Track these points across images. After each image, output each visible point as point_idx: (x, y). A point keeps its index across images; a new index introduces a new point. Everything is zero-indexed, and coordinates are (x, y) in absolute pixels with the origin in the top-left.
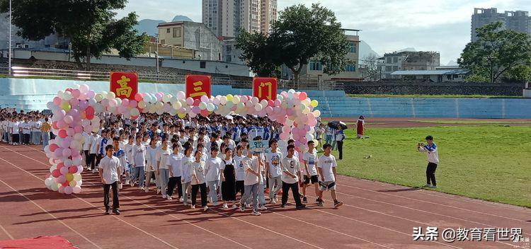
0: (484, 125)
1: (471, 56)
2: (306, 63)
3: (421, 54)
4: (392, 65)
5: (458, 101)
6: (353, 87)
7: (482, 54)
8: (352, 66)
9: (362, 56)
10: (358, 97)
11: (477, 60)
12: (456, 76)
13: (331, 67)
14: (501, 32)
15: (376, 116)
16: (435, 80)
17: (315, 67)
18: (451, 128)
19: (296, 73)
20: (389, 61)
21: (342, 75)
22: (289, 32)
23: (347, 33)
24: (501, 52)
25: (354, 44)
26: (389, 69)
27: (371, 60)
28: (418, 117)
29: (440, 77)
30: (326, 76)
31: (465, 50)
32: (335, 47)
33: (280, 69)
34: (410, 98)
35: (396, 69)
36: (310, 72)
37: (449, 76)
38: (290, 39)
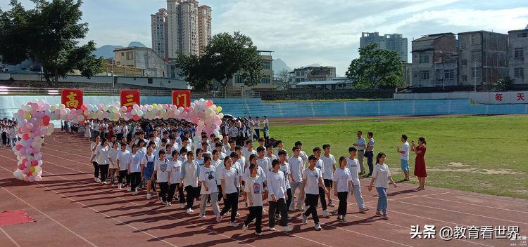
0: (362, 121)
1: (356, 69)
2: (231, 77)
3: (321, 68)
4: (300, 77)
5: (346, 103)
6: (268, 95)
7: (363, 67)
8: (267, 79)
9: (276, 71)
10: (271, 103)
11: (360, 72)
12: (345, 85)
13: (252, 80)
14: (377, 51)
15: (285, 117)
16: (330, 88)
17: (239, 81)
18: (338, 124)
19: (224, 85)
20: (298, 74)
21: (259, 86)
22: (217, 54)
23: (262, 54)
24: (377, 66)
25: (268, 62)
26: (298, 80)
27: (285, 74)
28: (317, 116)
29: (333, 85)
30: (246, 88)
31: (352, 65)
32: (252, 65)
33: (212, 82)
34: (311, 102)
35: (303, 80)
36: (235, 84)
37: (340, 85)
38: (218, 59)
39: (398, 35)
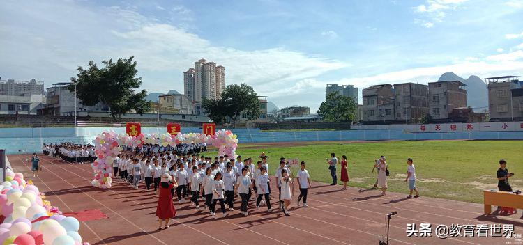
1: (324, 108)
2: (239, 115)
3: (300, 108)
4: (286, 114)
5: (318, 133)
6: (265, 127)
7: (329, 108)
8: (264, 115)
9: (269, 110)
10: (267, 132)
11: (327, 111)
12: (316, 119)
13: (253, 116)
14: (338, 97)
15: (276, 141)
16: (306, 122)
17: (244, 116)
18: (314, 146)
19: (234, 120)
20: (284, 112)
21: (258, 120)
22: (230, 99)
23: (260, 98)
24: (339, 106)
25: (264, 104)
26: (284, 116)
27: (275, 112)
28: (298, 141)
29: (309, 120)
30: (250, 121)
31: (321, 106)
32: (254, 106)
33: (226, 118)
34: (294, 131)
35: (288, 116)
36: (242, 120)
37: (314, 120)
38: (230, 102)
39: (352, 86)
